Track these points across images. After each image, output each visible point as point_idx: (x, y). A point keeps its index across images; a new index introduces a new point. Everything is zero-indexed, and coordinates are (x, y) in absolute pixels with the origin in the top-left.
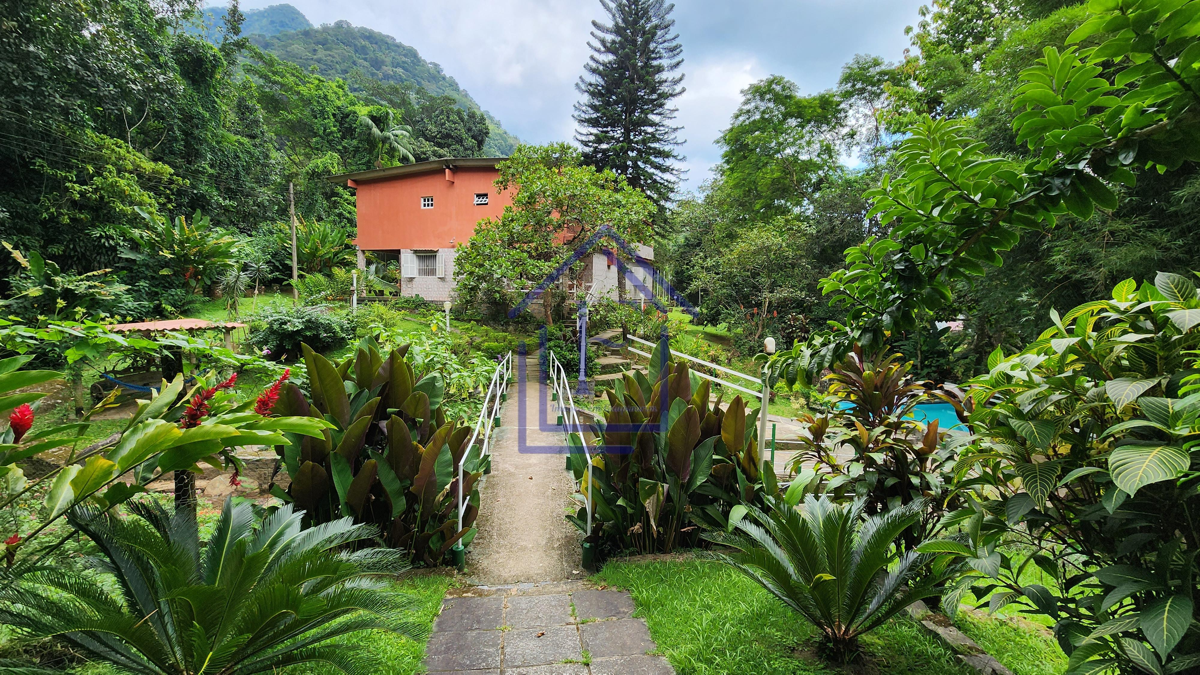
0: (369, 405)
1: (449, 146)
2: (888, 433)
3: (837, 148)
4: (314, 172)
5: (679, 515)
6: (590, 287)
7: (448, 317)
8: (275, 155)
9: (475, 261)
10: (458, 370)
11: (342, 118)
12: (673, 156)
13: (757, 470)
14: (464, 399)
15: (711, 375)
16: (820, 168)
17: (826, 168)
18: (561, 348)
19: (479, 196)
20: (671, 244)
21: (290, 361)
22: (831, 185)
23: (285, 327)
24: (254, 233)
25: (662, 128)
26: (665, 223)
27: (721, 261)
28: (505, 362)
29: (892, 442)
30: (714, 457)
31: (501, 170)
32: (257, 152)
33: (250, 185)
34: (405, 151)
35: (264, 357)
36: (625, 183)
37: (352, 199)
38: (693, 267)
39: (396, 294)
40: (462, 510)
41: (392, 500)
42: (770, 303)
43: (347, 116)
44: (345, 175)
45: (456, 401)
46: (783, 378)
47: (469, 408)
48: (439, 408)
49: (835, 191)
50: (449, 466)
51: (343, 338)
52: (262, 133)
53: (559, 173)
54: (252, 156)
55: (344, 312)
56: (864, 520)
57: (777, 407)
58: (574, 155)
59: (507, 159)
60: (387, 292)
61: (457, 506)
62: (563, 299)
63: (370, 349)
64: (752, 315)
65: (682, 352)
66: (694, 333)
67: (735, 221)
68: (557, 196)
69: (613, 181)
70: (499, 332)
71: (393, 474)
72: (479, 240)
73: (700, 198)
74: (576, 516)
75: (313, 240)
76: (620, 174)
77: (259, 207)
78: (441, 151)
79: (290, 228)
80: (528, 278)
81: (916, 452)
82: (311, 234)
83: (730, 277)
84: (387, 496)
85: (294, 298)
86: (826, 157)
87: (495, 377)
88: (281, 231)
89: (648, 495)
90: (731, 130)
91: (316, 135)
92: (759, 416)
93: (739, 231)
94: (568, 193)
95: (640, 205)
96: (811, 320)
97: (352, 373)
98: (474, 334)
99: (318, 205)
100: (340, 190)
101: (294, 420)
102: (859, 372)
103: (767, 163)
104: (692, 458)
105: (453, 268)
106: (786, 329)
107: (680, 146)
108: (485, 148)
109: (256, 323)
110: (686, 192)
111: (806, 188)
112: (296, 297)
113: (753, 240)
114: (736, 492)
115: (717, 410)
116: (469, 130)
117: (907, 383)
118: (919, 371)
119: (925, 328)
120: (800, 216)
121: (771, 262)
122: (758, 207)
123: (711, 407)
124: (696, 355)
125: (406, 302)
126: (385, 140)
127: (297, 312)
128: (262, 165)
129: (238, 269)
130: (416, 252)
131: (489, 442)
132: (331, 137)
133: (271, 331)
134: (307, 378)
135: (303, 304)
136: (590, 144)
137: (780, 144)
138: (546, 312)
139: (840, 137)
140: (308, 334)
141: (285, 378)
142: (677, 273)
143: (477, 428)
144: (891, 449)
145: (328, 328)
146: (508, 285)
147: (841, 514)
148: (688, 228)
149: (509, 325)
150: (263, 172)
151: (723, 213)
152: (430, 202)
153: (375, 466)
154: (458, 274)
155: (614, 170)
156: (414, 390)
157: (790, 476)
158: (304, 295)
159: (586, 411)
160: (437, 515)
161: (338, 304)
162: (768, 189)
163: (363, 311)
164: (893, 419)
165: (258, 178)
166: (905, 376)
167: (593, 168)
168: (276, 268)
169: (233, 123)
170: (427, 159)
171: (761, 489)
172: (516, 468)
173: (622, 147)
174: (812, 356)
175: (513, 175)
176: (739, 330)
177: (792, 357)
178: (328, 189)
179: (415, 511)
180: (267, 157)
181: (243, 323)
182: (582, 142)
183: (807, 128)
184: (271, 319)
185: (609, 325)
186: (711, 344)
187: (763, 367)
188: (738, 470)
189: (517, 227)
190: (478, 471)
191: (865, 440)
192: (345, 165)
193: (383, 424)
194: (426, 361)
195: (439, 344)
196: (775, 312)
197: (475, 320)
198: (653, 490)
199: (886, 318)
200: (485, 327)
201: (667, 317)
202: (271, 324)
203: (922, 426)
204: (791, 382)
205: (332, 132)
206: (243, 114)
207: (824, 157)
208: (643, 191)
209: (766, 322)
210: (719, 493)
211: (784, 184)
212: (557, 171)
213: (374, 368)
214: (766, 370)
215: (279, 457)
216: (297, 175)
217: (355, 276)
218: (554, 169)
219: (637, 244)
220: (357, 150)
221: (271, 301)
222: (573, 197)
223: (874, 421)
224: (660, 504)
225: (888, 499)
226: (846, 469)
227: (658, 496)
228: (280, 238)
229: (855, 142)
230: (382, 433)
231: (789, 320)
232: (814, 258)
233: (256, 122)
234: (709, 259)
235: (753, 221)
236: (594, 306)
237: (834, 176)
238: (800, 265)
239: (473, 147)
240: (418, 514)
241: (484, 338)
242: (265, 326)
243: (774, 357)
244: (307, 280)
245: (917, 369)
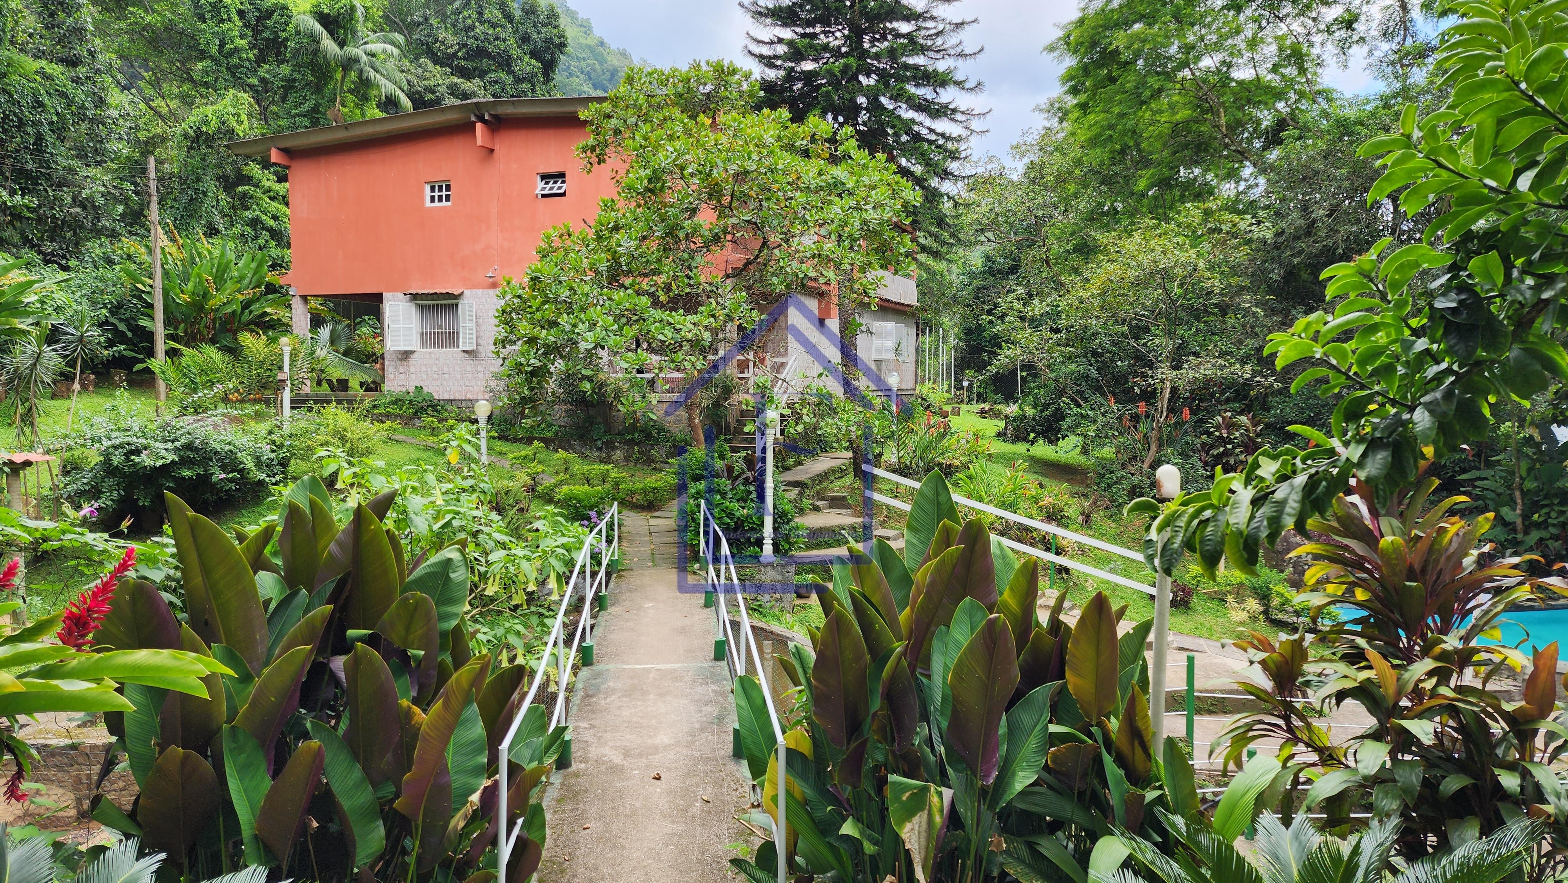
0: (307, 622)
1: (482, 74)
2: (1442, 675)
3: (1315, 51)
4: (199, 133)
5: (979, 859)
6: (783, 365)
7: (483, 434)
8: (116, 98)
9: (538, 315)
10: (504, 546)
11: (258, 19)
12: (958, 83)
13: (1148, 756)
14: (516, 607)
15: (1048, 549)
16: (1279, 95)
17: (1293, 96)
18: (723, 495)
19: (545, 177)
20: (955, 269)
21: (140, 532)
22: (1304, 132)
23: (137, 459)
24: (73, 263)
25: (930, 24)
26: (939, 225)
27: (1063, 304)
28: (603, 525)
29: (1451, 694)
30: (1053, 728)
31: (591, 123)
32: (80, 95)
33: (65, 163)
34: (391, 87)
35: (84, 522)
36: (853, 143)
37: (281, 188)
38: (1002, 317)
39: (373, 387)
40: (506, 851)
41: (356, 830)
42: (1174, 390)
43: (269, 14)
44: (264, 138)
45: (499, 613)
46: (1193, 550)
47: (526, 626)
48: (457, 630)
49: (1314, 145)
50: (478, 752)
51: (261, 483)
52: (92, 54)
53: (714, 125)
54: (70, 103)
55: (262, 428)
56: (1395, 871)
57: (1199, 618)
58: (745, 87)
59: (604, 99)
60: (354, 383)
61: (494, 842)
62: (727, 391)
63: (312, 504)
64: (1136, 418)
65: (981, 500)
66: (1009, 460)
67: (1095, 217)
68: (709, 175)
69: (828, 141)
70: (593, 462)
71: (357, 773)
72: (547, 270)
73: (1016, 170)
74: (753, 861)
75: (199, 275)
76: (841, 125)
77: (84, 208)
78: (467, 86)
79: (150, 251)
80: (651, 350)
81: (1509, 718)
82: (194, 263)
83: (1084, 336)
84: (343, 818)
85: (157, 397)
86: (1290, 71)
87: (582, 557)
88: (129, 257)
89: (909, 812)
90: (1081, 22)
91: (203, 55)
92: (1151, 637)
93: (1101, 237)
94: (733, 168)
95: (884, 189)
96: (1268, 426)
97: (275, 554)
98: (540, 468)
99: (208, 202)
100: (254, 170)
101: (142, 656)
102: (1370, 538)
103: (1160, 91)
104: (1002, 730)
105: (493, 330)
106: (1212, 447)
107: (970, 61)
108: (559, 76)
109: (77, 453)
110: (985, 159)
111: (1250, 141)
112: (163, 396)
113: (1133, 257)
114: (1105, 809)
115: (1056, 625)
116: (525, 39)
117: (1484, 561)
118: (1520, 536)
119: (1529, 440)
120: (1237, 200)
121: (1173, 302)
122: (1142, 184)
123: (1043, 617)
124: (1012, 507)
125: (395, 402)
126: (349, 63)
127: (163, 428)
128: (91, 121)
129: (38, 339)
130: (415, 297)
131: (567, 700)
132: (235, 60)
133: (108, 469)
134: (176, 568)
135: (175, 410)
136: (779, 63)
137: (1188, 48)
138: (691, 419)
139: (1323, 27)
140: (186, 473)
141: (124, 566)
142: (968, 332)
143: (541, 667)
144: (1451, 710)
145: (230, 462)
146: (611, 363)
147: (1336, 858)
148: (990, 235)
149: (614, 448)
150: (92, 136)
151: (1066, 200)
152: (444, 193)
153: (319, 755)
154: (504, 342)
155: (830, 116)
156: (406, 588)
157: (1225, 773)
158: (179, 392)
159: (775, 627)
160: (451, 860)
161: (250, 409)
162: (1165, 145)
163: (304, 424)
164: (1452, 642)
165: (82, 149)
166: (1478, 547)
167: (785, 113)
168: (117, 337)
169: (31, 36)
170: (438, 101)
171: (1160, 800)
172: (627, 754)
173: (846, 67)
174: (1256, 502)
175: (617, 132)
176: (1107, 452)
177: (1212, 506)
178: (229, 169)
179: (405, 852)
180: (101, 102)
181: (48, 452)
182: (761, 57)
183: (1248, 12)
184: (106, 443)
185: (822, 445)
186: (1045, 481)
187: (1148, 528)
188: (1108, 759)
189: (625, 242)
190: (541, 761)
191: (1390, 689)
192: (264, 115)
193: (339, 664)
194: (436, 527)
195: (464, 490)
196: (1186, 410)
197: (542, 440)
198: (919, 801)
199: (1421, 418)
200: (562, 454)
201: (947, 427)
202: (107, 455)
203: (1520, 659)
204: (1211, 561)
205: (236, 50)
206: (52, 15)
207: (1287, 71)
208: (891, 158)
209: (1166, 431)
210: (1067, 809)
211: (1200, 134)
212: (708, 122)
213: (320, 546)
214: (1153, 535)
215: (114, 739)
216: (164, 139)
217: (287, 350)
218: (702, 118)
219: (881, 272)
220: (289, 85)
221: (108, 405)
222: (741, 176)
223: (1410, 648)
224: (935, 833)
225: (1449, 822)
226: (1351, 758)
227: (930, 816)
228: (129, 274)
229: (1355, 38)
230: (337, 682)
231: (1218, 427)
232: (1271, 291)
233: (79, 31)
234: (1036, 301)
235: (1132, 215)
236: (790, 406)
237: (1310, 111)
238: (1238, 307)
239: (533, 75)
240: (411, 860)
241: (561, 476)
242: (95, 458)
243: (1172, 507)
244: (185, 361)
245: (1515, 531)
